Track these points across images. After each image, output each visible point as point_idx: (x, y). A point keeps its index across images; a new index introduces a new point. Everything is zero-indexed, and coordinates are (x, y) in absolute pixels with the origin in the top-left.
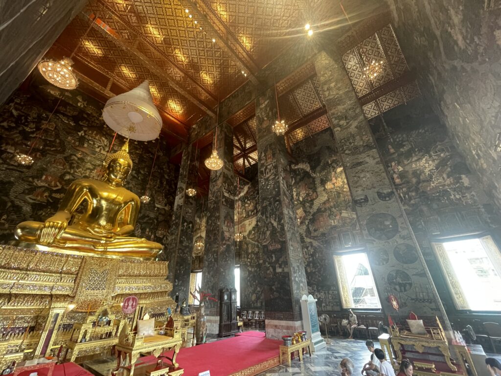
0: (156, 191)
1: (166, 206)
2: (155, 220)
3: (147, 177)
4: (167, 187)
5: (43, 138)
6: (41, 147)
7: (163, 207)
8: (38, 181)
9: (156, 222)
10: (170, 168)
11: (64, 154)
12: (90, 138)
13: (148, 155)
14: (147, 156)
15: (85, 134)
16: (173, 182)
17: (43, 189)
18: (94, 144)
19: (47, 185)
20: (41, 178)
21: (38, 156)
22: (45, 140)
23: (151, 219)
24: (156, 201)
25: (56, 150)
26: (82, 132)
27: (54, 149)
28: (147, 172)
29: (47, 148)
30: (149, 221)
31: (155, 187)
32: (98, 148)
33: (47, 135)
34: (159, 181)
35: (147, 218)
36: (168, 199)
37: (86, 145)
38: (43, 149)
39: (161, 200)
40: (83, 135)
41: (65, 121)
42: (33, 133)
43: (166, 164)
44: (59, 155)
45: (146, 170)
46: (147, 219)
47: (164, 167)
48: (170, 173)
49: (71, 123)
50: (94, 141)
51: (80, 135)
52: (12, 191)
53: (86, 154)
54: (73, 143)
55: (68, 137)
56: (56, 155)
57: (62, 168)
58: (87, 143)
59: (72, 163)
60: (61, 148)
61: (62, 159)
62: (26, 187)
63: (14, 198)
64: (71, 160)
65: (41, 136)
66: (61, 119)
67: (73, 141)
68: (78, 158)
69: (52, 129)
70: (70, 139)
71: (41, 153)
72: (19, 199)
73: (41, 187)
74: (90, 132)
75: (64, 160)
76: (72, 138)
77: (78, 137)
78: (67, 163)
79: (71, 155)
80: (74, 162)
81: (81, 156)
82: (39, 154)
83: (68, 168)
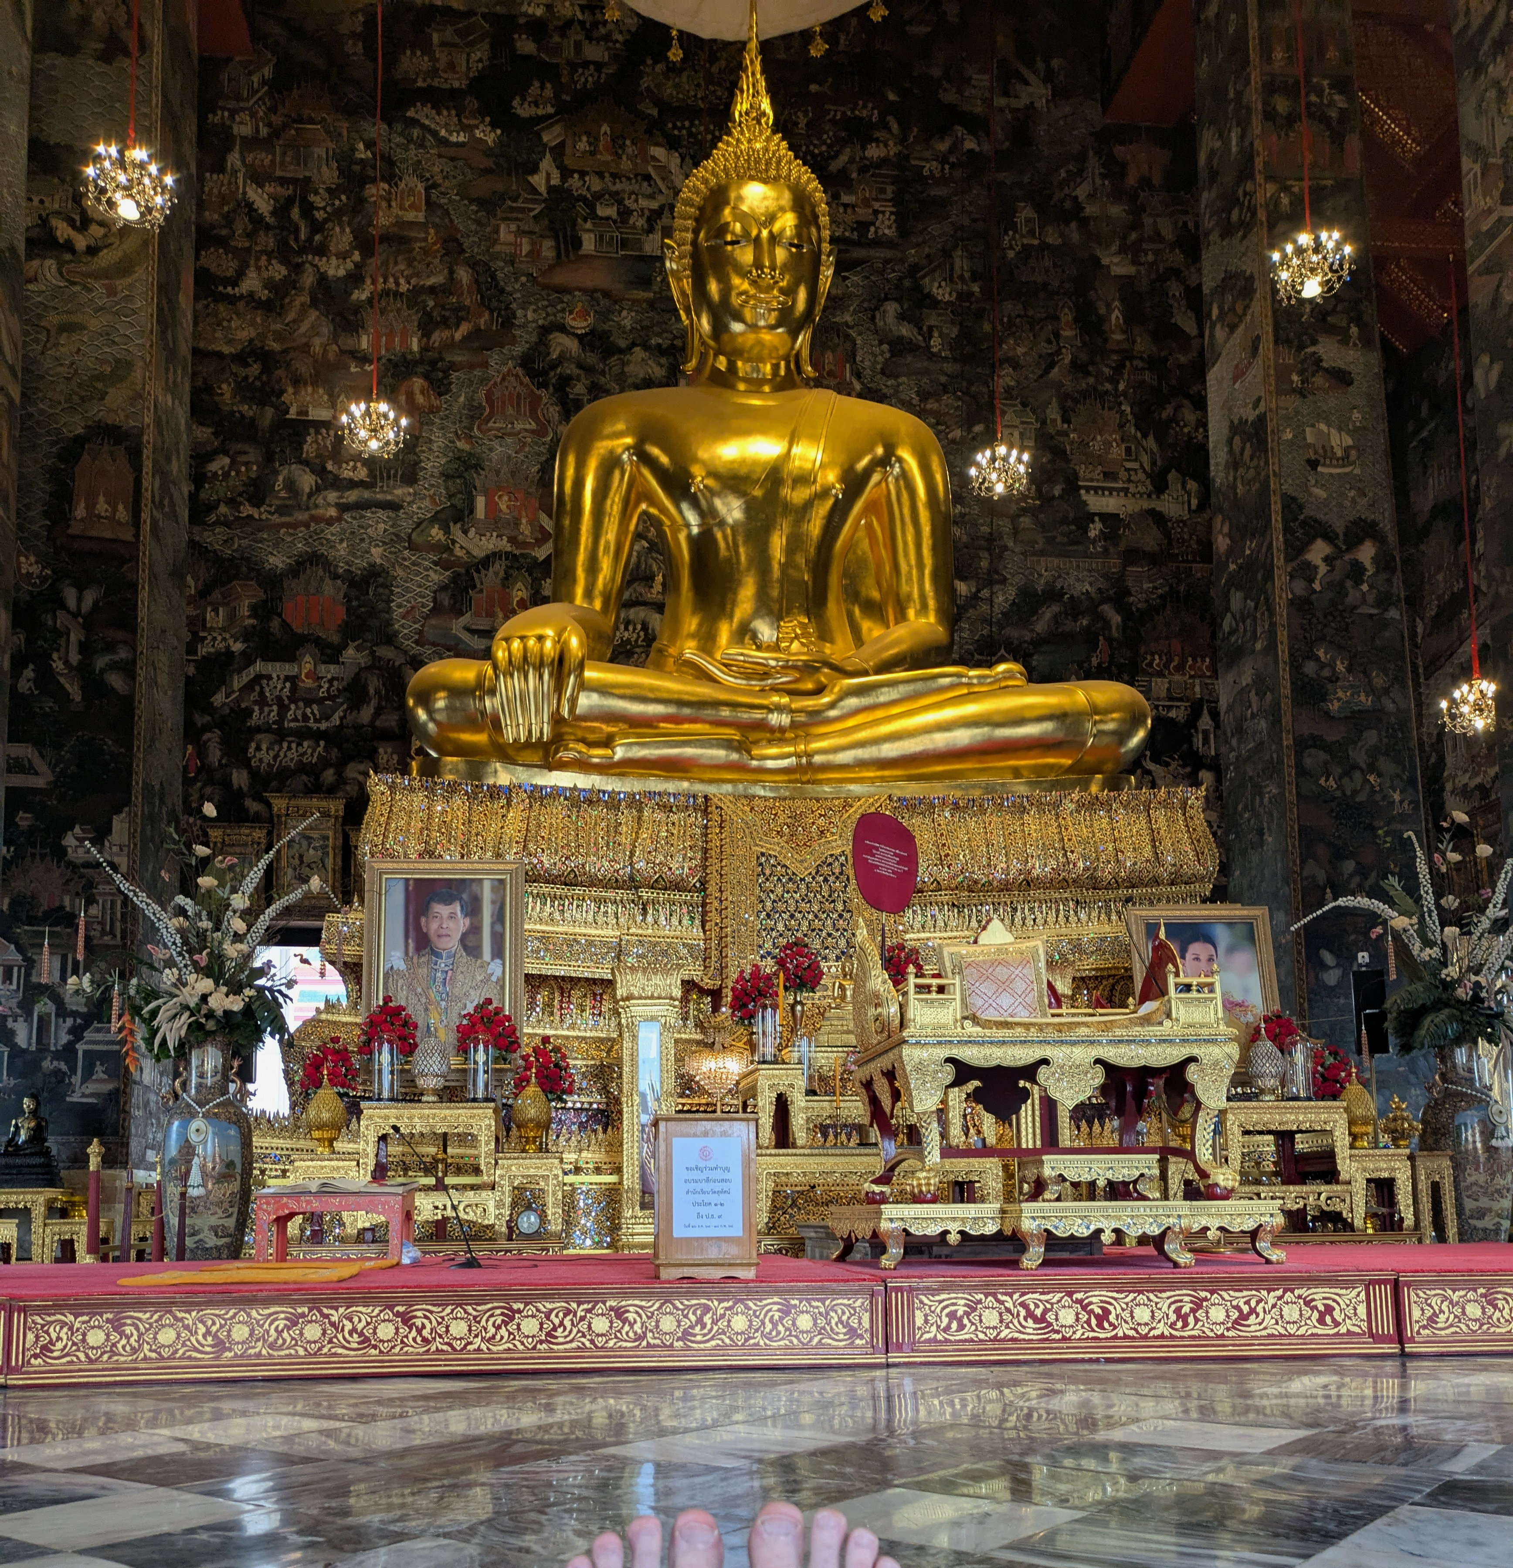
0: (1064, 398)
1: (1160, 486)
2: (1107, 610)
3: (979, 315)
4: (1143, 345)
5: (404, 287)
6: (415, 347)
7: (1146, 505)
8: (465, 532)
9: (1116, 619)
10: (1131, 180)
11: (513, 341)
12: (596, 185)
13: (943, 146)
14: (943, 160)
15: (566, 174)
16: (1175, 289)
17: (499, 567)
18: (625, 213)
19: (504, 545)
20: (472, 511)
21: (420, 399)
22: (414, 297)
23: (1074, 608)
24: (1087, 474)
25: (476, 333)
26: (547, 164)
27: (464, 328)
28: (974, 278)
29: (438, 337)
30: (1069, 626)
31: (1055, 373)
32: (650, 230)
33: (410, 263)
34: (1067, 316)
35: (1055, 608)
36: (1161, 430)
37: (589, 243)
38: (424, 349)
39: (1117, 452)
40: (555, 181)
41: (454, 138)
42: (355, 278)
43: (1093, 164)
44: (494, 358)
45: (961, 263)
46: (1048, 613)
47: (1081, 192)
48: (1137, 225)
49: (478, 134)
50: (617, 198)
51: (543, 189)
52: (397, 613)
53: (606, 294)
54: (530, 253)
55: (497, 231)
56: (486, 365)
57: (533, 426)
58: (589, 225)
59: (565, 381)
60: (492, 311)
61: (517, 376)
62: (437, 577)
63: (417, 642)
64: (554, 366)
65: (391, 280)
66: (435, 134)
67: (525, 240)
68: (580, 338)
69: (421, 217)
70: (511, 238)
71: (426, 377)
72: (434, 644)
73: (487, 561)
74: (583, 145)
75: (527, 380)
76: (513, 227)
77: (538, 208)
78: (542, 392)
79: (545, 331)
80: (570, 369)
81: (591, 320)
82: (418, 383)
83: (557, 417)
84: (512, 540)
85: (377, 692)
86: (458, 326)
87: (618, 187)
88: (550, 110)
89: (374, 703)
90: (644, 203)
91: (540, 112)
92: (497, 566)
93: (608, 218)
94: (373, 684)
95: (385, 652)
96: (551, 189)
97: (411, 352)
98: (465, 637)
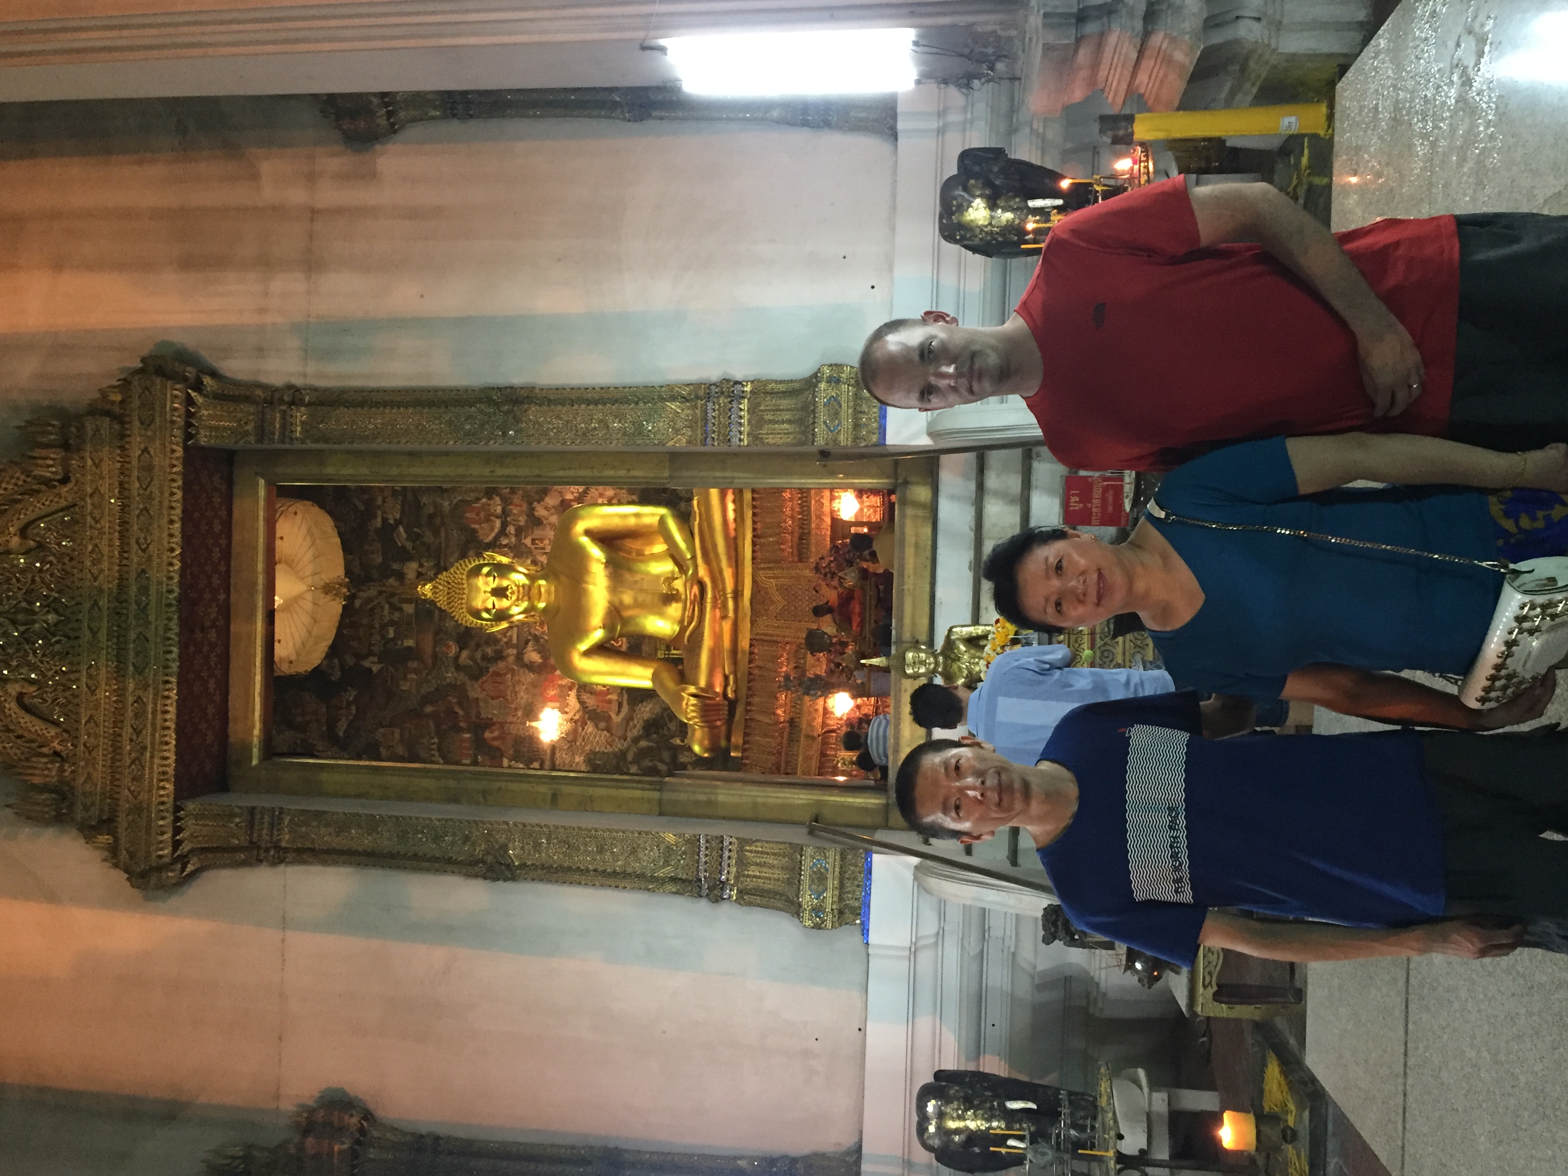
5: (436, 740)
6: (468, 735)
11: (463, 685)
12: (377, 637)
15: (370, 653)
17: (585, 697)
18: (392, 623)
21: (496, 734)
25: (459, 704)
26: (366, 663)
29: (463, 724)
32: (401, 610)
37: (410, 643)
38: (468, 731)
40: (376, 659)
41: (354, 712)
44: (472, 694)
49: (351, 699)
50: (384, 627)
51: (381, 666)
52: (609, 749)
53: (436, 634)
54: (416, 674)
55: (405, 691)
56: (477, 699)
57: (509, 676)
58: (399, 642)
59: (484, 658)
60: (448, 695)
61: (482, 683)
62: (590, 728)
63: (625, 740)
64: (477, 664)
65: (433, 747)
66: (352, 722)
67: (409, 676)
68: (461, 649)
69: (397, 731)
70: (408, 683)
71: (484, 730)
72: (626, 731)
73: (581, 702)
74: (354, 644)
75: (484, 678)
76: (401, 682)
77: (391, 669)
78: (491, 670)
79: (458, 668)
80: (478, 655)
81: (451, 643)
82: (487, 735)
83: (504, 663)
84: (570, 689)
85: (650, 761)
86: (457, 713)
87: (377, 626)
88: (336, 661)
89: (657, 763)
90: (386, 612)
91: (338, 666)
92: (584, 697)
93: (395, 632)
94: (647, 763)
95: (630, 756)
96: (380, 662)
97: (470, 738)
98: (622, 715)
